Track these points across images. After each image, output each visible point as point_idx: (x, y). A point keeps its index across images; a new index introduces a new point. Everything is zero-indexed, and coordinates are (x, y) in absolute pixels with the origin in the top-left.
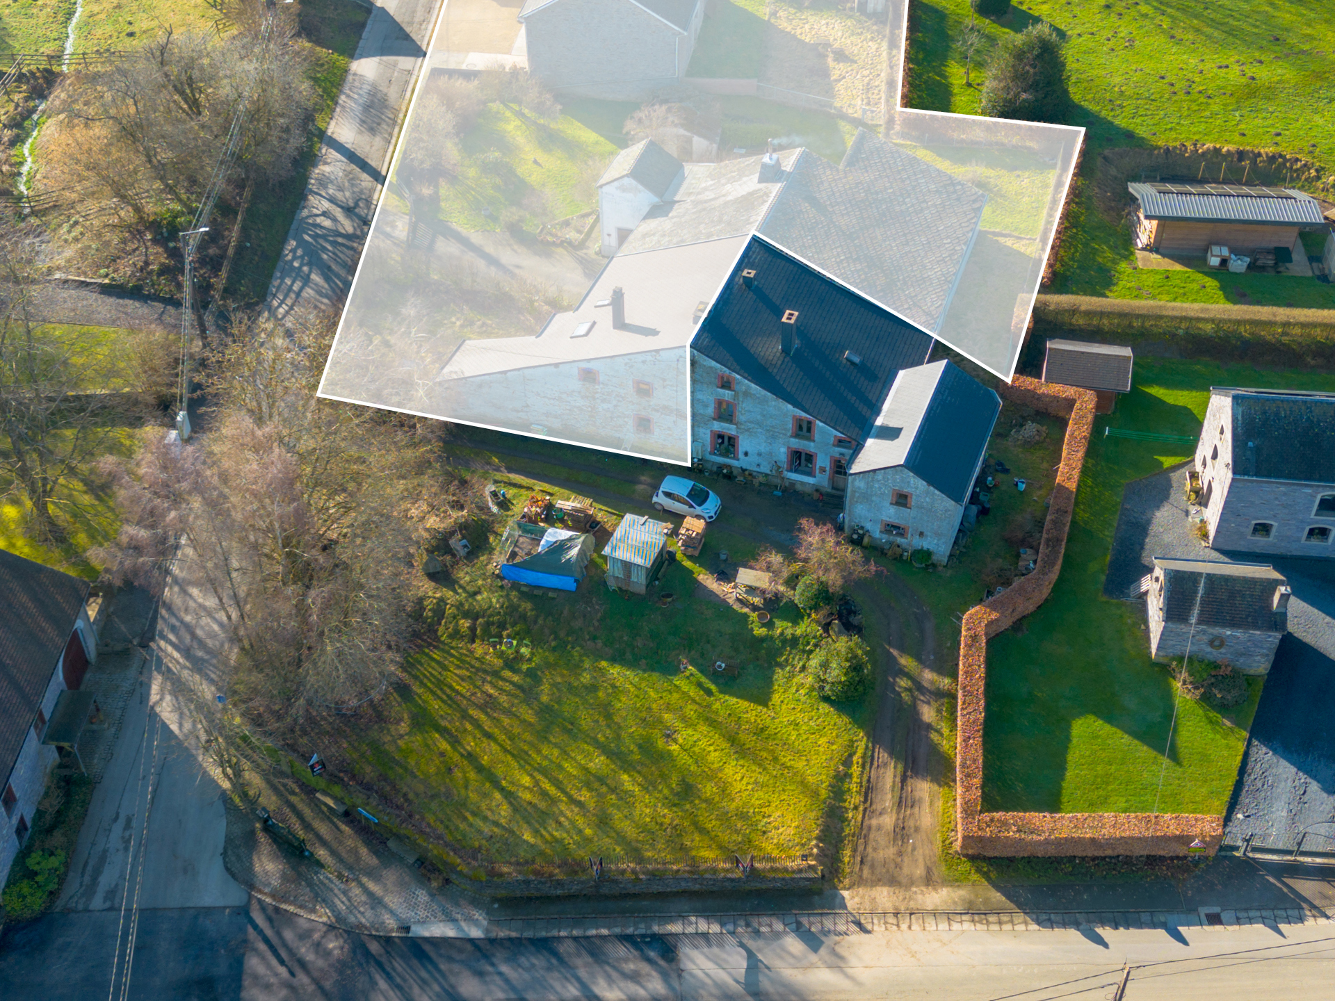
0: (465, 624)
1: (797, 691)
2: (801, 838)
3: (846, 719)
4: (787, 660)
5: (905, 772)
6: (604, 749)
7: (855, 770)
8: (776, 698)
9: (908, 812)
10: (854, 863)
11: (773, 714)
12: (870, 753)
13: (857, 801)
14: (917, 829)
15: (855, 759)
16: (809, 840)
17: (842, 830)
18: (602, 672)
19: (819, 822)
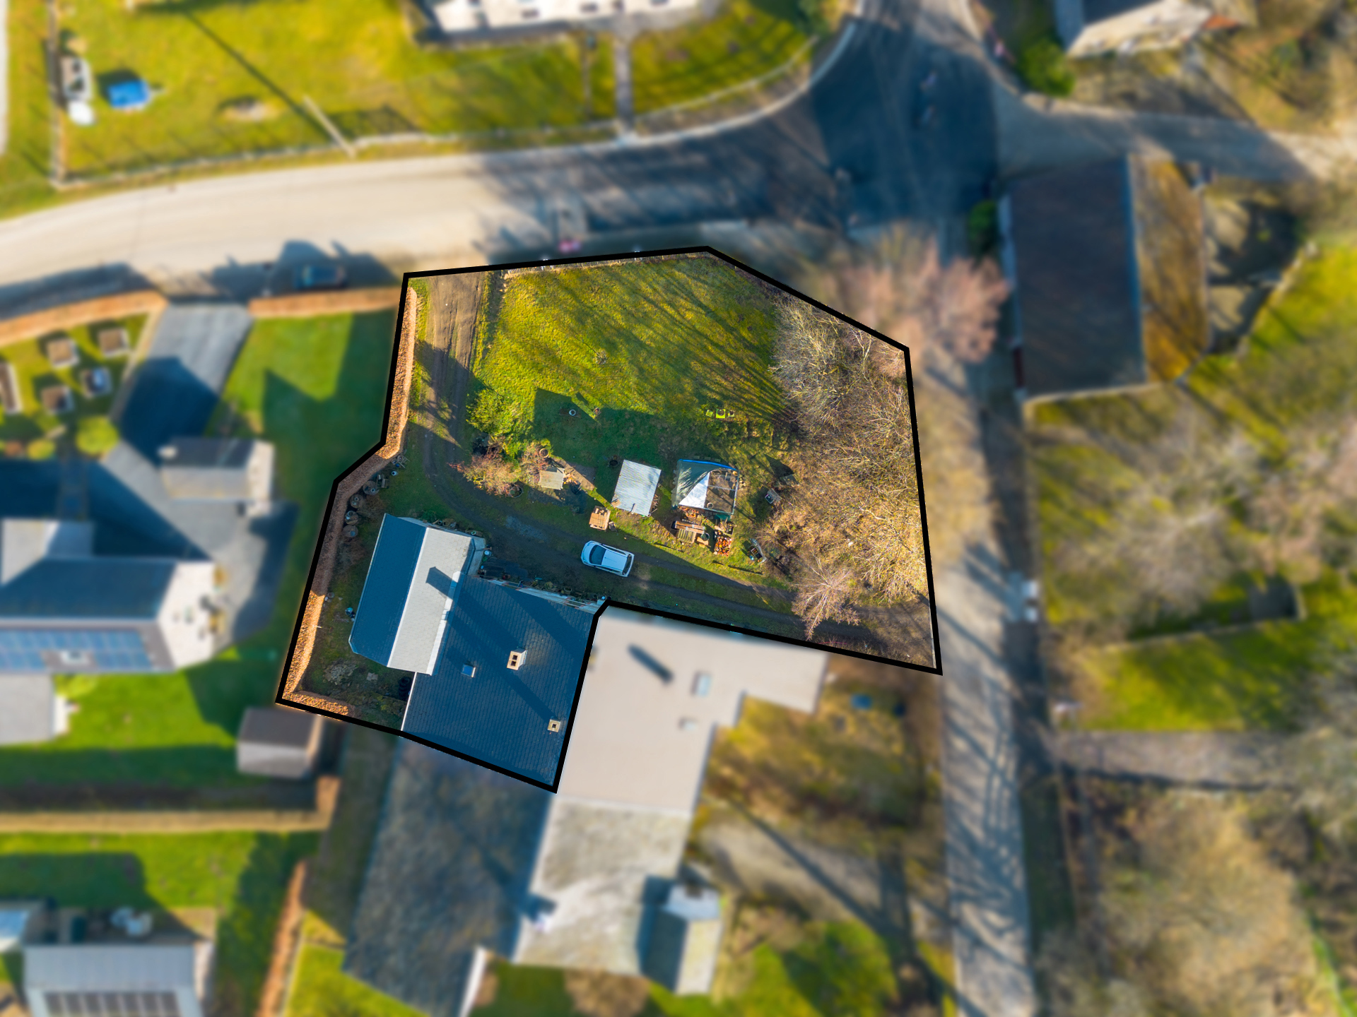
1: (520, 404)
2: (514, 292)
3: (486, 383)
4: (527, 426)
5: (448, 353)
6: (640, 344)
7: (480, 348)
8: (533, 396)
9: (448, 324)
10: (482, 286)
11: (535, 383)
12: (471, 361)
13: (479, 327)
14: (443, 312)
15: (481, 356)
16: (508, 292)
17: (489, 306)
19: (503, 306)
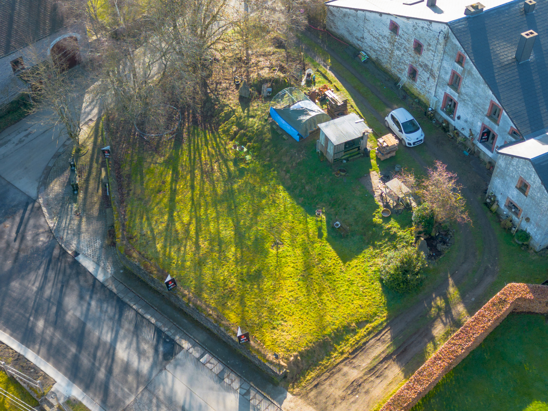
0: (235, 128)
1: (371, 266)
2: (291, 346)
3: (384, 299)
4: (381, 246)
5: (392, 354)
6: (237, 228)
7: (362, 332)
8: (354, 262)
9: (372, 379)
10: (311, 383)
11: (344, 270)
12: (380, 329)
13: (347, 350)
14: (367, 392)
15: (368, 325)
16: (294, 350)
17: (322, 360)
18: (276, 190)
19: (310, 345)
